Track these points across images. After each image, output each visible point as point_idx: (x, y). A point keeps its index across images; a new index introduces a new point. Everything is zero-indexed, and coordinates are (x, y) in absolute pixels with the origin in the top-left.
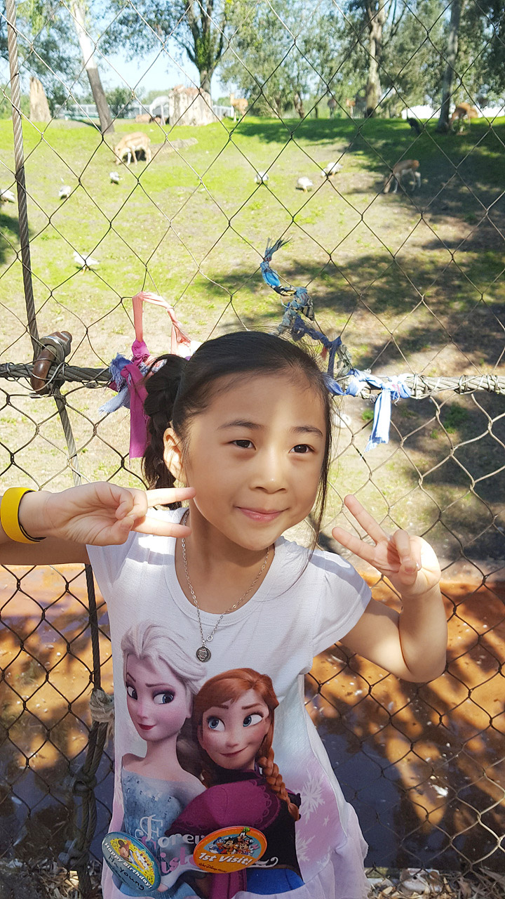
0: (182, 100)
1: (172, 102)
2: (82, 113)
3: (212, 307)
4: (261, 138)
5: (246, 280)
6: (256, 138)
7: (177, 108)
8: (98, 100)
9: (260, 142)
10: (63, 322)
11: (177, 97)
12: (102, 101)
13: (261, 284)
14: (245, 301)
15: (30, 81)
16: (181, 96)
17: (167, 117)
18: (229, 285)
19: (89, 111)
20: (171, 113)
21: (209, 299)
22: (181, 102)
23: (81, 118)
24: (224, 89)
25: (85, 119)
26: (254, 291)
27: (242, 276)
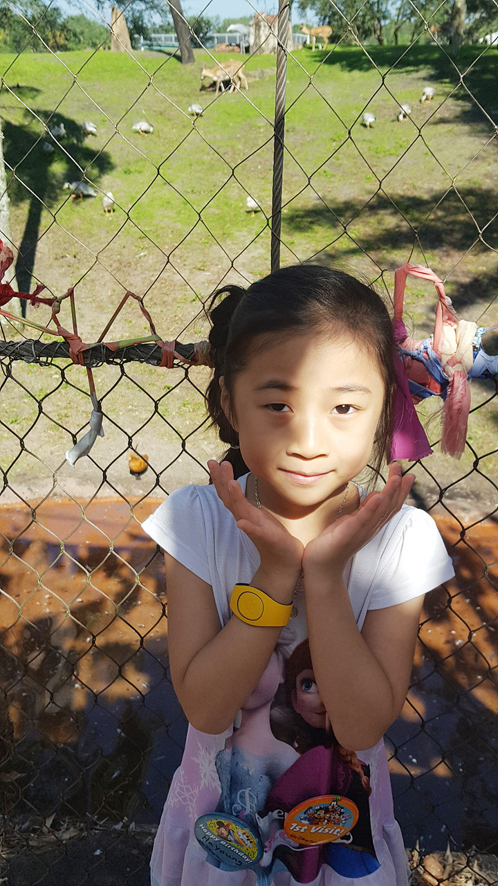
0: (262, 28)
1: (252, 30)
2: (160, 42)
3: (293, 243)
4: (342, 66)
5: (327, 214)
6: (337, 66)
7: (257, 36)
8: (179, 30)
9: (342, 71)
10: (146, 259)
11: (258, 26)
12: (183, 31)
13: (342, 219)
14: (327, 236)
15: (110, 10)
16: (262, 24)
17: (247, 45)
18: (310, 220)
19: (169, 41)
20: (252, 41)
21: (290, 235)
22: (261, 32)
23: (158, 48)
24: (303, 15)
25: (162, 48)
26: (335, 226)
27: (323, 210)
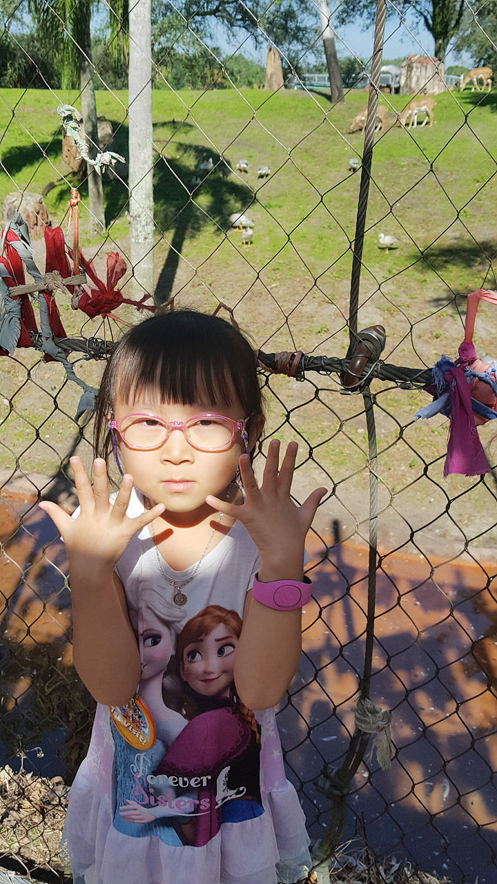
0: (415, 69)
1: (404, 71)
2: (313, 82)
3: (425, 281)
4: (493, 108)
5: (463, 254)
6: (488, 107)
7: (409, 78)
8: (331, 70)
9: (492, 112)
10: (277, 290)
11: (410, 67)
12: (335, 70)
13: (479, 259)
14: (460, 276)
15: (268, 50)
16: (414, 65)
17: (397, 86)
18: (445, 259)
19: (321, 81)
20: (403, 82)
21: (422, 273)
22: (413, 73)
23: (311, 87)
24: (457, 58)
25: (315, 88)
26: (470, 266)
27: (459, 250)
